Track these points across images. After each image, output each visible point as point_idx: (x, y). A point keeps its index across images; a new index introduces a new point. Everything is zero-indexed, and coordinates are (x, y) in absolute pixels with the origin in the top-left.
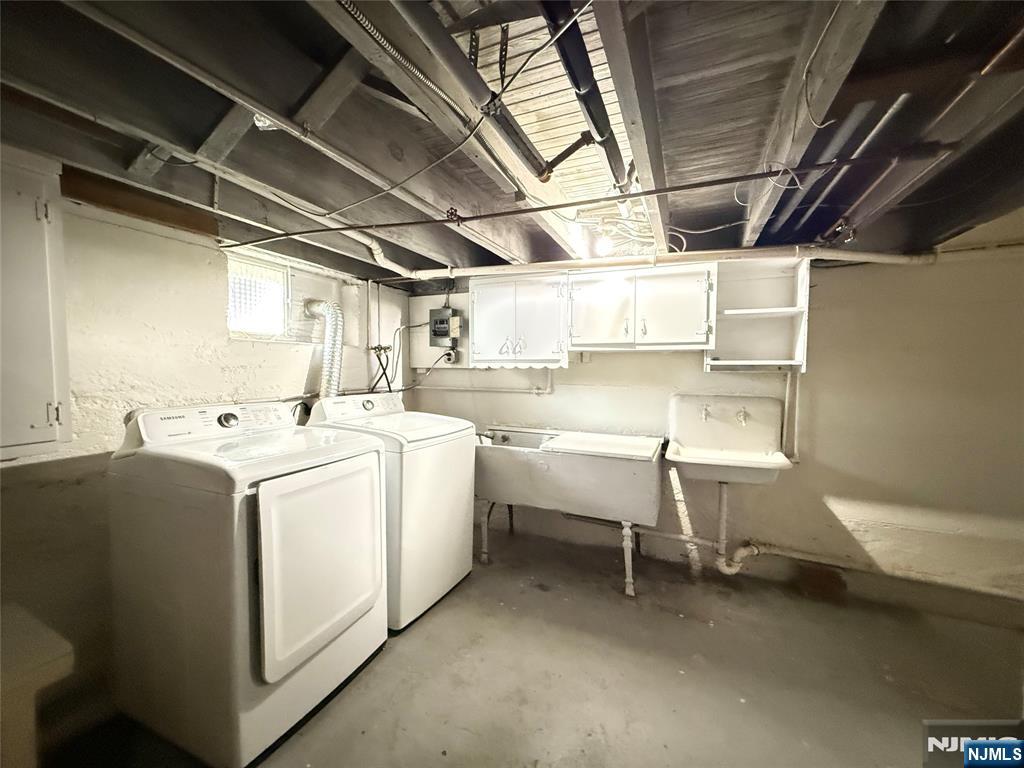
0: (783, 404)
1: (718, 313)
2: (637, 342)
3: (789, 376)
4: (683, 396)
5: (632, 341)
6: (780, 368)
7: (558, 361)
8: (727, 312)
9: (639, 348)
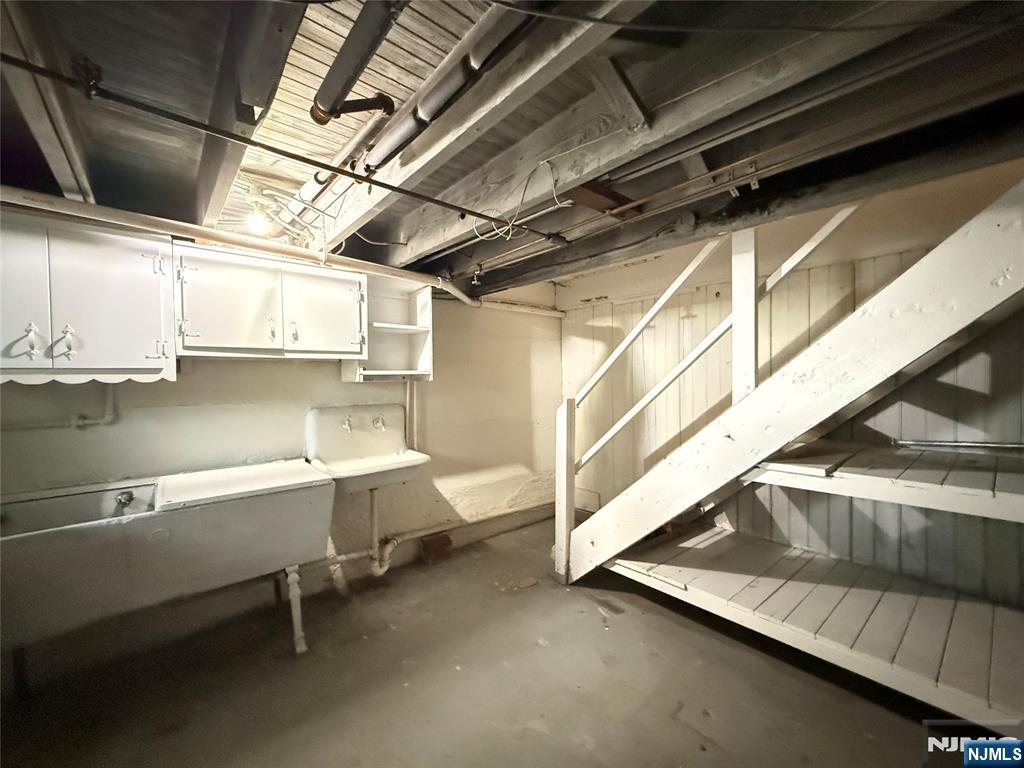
0: (405, 409)
1: (370, 325)
2: (286, 348)
3: (408, 384)
4: (322, 409)
5: (281, 347)
6: (404, 377)
7: (158, 371)
8: (376, 324)
9: (288, 356)
